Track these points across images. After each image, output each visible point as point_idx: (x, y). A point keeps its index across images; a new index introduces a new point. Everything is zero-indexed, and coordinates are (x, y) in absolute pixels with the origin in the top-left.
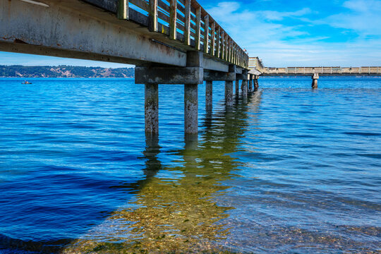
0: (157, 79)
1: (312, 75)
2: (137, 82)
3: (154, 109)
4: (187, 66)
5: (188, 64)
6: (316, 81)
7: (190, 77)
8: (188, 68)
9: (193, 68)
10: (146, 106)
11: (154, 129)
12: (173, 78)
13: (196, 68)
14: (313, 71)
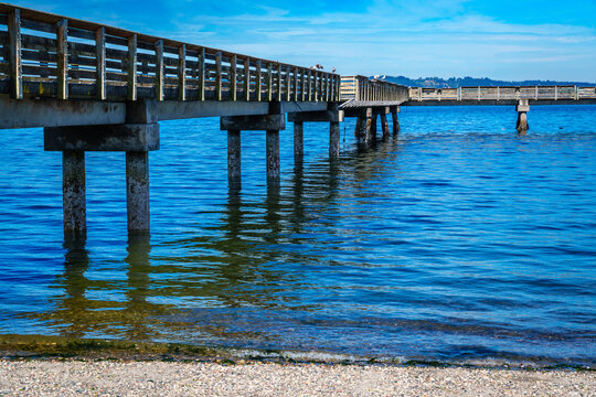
0: (79, 144)
1: (515, 103)
2: (47, 148)
3: (77, 191)
4: (126, 123)
5: (128, 119)
6: (523, 117)
7: (132, 141)
8: (129, 126)
9: (135, 126)
10: (65, 186)
11: (77, 224)
12: (104, 142)
13: (141, 126)
14: (517, 95)
